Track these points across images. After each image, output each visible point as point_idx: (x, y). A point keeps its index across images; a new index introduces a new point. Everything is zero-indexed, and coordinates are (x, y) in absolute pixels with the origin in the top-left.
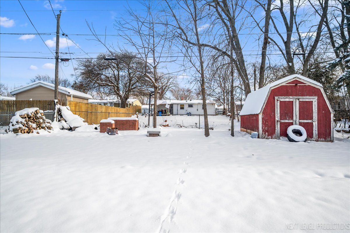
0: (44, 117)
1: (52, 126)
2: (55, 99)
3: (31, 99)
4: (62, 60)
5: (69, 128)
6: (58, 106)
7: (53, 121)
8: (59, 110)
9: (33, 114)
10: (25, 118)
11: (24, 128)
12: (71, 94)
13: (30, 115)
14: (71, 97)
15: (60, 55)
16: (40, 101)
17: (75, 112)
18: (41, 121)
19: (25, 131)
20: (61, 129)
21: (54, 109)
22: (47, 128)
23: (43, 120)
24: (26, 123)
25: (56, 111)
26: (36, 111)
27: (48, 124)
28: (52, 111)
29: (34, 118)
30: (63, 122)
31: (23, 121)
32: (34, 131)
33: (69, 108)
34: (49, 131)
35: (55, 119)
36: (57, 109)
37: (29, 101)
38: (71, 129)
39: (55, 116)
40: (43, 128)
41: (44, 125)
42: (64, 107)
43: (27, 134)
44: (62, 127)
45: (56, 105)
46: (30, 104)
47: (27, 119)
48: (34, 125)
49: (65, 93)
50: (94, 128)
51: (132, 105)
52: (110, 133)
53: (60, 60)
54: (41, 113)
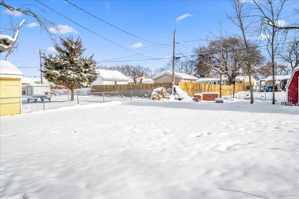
0: (166, 92)
1: (170, 97)
2: (173, 82)
3: (161, 82)
4: (176, 58)
5: (179, 98)
6: (174, 86)
7: (171, 94)
8: (175, 88)
9: (161, 90)
10: (157, 92)
11: (157, 97)
12: (182, 78)
13: (159, 91)
14: (182, 79)
15: (175, 55)
16: (165, 83)
17: (183, 89)
18: (164, 94)
19: (157, 99)
20: (175, 99)
21: (172, 88)
22: (168, 98)
23: (165, 94)
24: (157, 95)
25: (173, 89)
26: (162, 89)
27: (168, 96)
28: (171, 89)
29: (161, 93)
30: (176, 95)
31: (156, 94)
32: (161, 99)
33: (180, 87)
34: (168, 99)
35: (172, 93)
36: (173, 88)
37: (160, 84)
38: (180, 99)
39: (172, 92)
40: (165, 98)
41: (166, 97)
42: (177, 86)
43: (158, 100)
44: (175, 98)
45: (173, 85)
46: (161, 85)
47: (158, 93)
48: (161, 96)
49: (179, 77)
50: (192, 99)
51: (244, 82)
52: (196, 101)
53: (175, 59)
54: (164, 90)
